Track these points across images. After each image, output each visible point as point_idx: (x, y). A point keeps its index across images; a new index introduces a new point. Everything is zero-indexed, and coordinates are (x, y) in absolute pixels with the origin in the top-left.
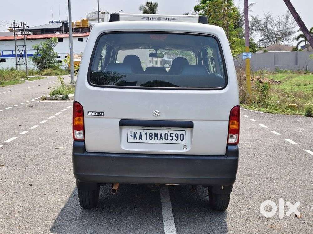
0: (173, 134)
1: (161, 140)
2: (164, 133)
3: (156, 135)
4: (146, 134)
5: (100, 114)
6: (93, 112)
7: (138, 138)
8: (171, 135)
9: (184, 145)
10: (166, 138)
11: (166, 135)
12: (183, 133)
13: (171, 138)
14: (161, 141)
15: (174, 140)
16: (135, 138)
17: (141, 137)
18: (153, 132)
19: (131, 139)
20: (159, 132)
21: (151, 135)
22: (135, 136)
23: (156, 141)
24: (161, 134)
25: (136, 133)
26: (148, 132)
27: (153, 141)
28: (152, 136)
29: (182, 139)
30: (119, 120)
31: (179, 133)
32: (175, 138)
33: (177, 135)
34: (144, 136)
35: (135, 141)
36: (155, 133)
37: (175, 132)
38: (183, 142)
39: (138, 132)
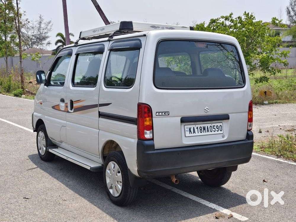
0: (215, 126)
2: (209, 125)
3: (204, 129)
4: (197, 128)
5: (166, 114)
6: (160, 112)
7: (192, 132)
8: (214, 127)
9: (223, 134)
10: (211, 130)
11: (211, 127)
12: (221, 124)
13: (214, 130)
14: (208, 133)
17: (194, 132)
19: (188, 134)
20: (206, 125)
21: (201, 128)
22: (190, 130)
23: (205, 134)
24: (207, 127)
25: (191, 128)
26: (199, 126)
27: (203, 134)
28: (201, 130)
29: (221, 130)
30: (181, 117)
31: (219, 125)
32: (217, 129)
33: (217, 127)
34: (196, 130)
35: (191, 135)
36: (203, 127)
38: (222, 132)
39: (192, 127)
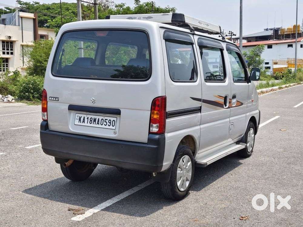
0: (107, 120)
1: (98, 124)
2: (101, 118)
3: (95, 120)
4: (88, 118)
5: (56, 99)
6: (52, 97)
7: (82, 121)
8: (106, 121)
9: (114, 130)
10: (102, 124)
11: (102, 120)
12: (115, 119)
13: (105, 123)
14: (98, 126)
15: (104, 124)
16: (80, 121)
17: (84, 121)
18: (93, 117)
19: (77, 122)
20: (97, 117)
21: (91, 119)
22: (80, 120)
23: (94, 125)
24: (99, 119)
25: (81, 117)
26: (90, 117)
27: (92, 125)
28: (92, 121)
29: (113, 125)
30: (68, 105)
31: (112, 119)
32: (108, 123)
33: (110, 121)
34: (86, 120)
35: (80, 124)
36: (94, 118)
37: (109, 118)
38: (114, 128)
39: (83, 116)
